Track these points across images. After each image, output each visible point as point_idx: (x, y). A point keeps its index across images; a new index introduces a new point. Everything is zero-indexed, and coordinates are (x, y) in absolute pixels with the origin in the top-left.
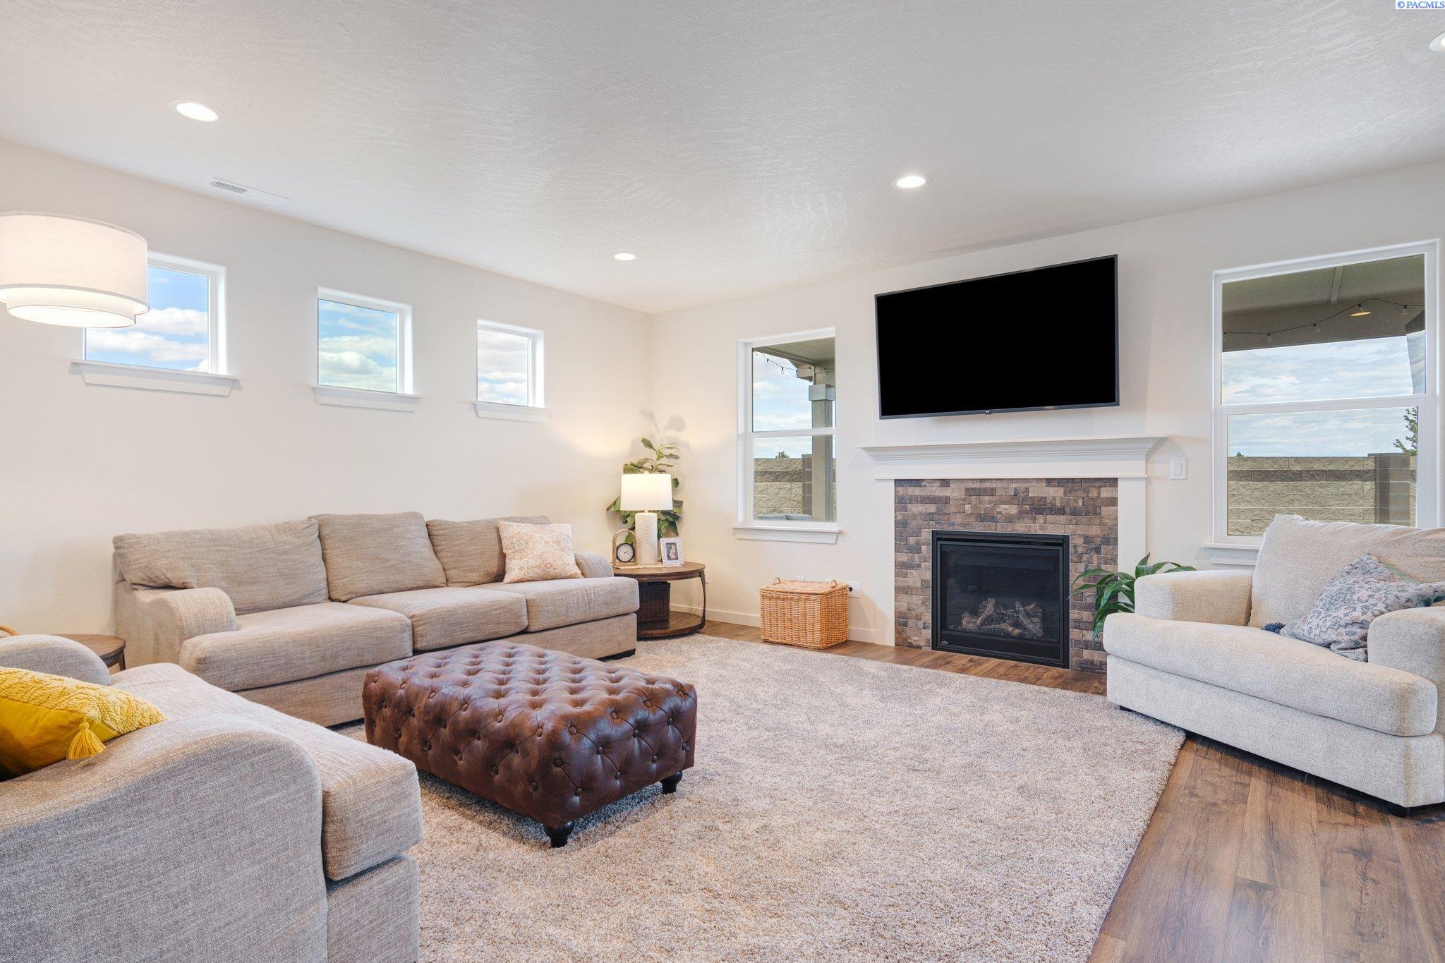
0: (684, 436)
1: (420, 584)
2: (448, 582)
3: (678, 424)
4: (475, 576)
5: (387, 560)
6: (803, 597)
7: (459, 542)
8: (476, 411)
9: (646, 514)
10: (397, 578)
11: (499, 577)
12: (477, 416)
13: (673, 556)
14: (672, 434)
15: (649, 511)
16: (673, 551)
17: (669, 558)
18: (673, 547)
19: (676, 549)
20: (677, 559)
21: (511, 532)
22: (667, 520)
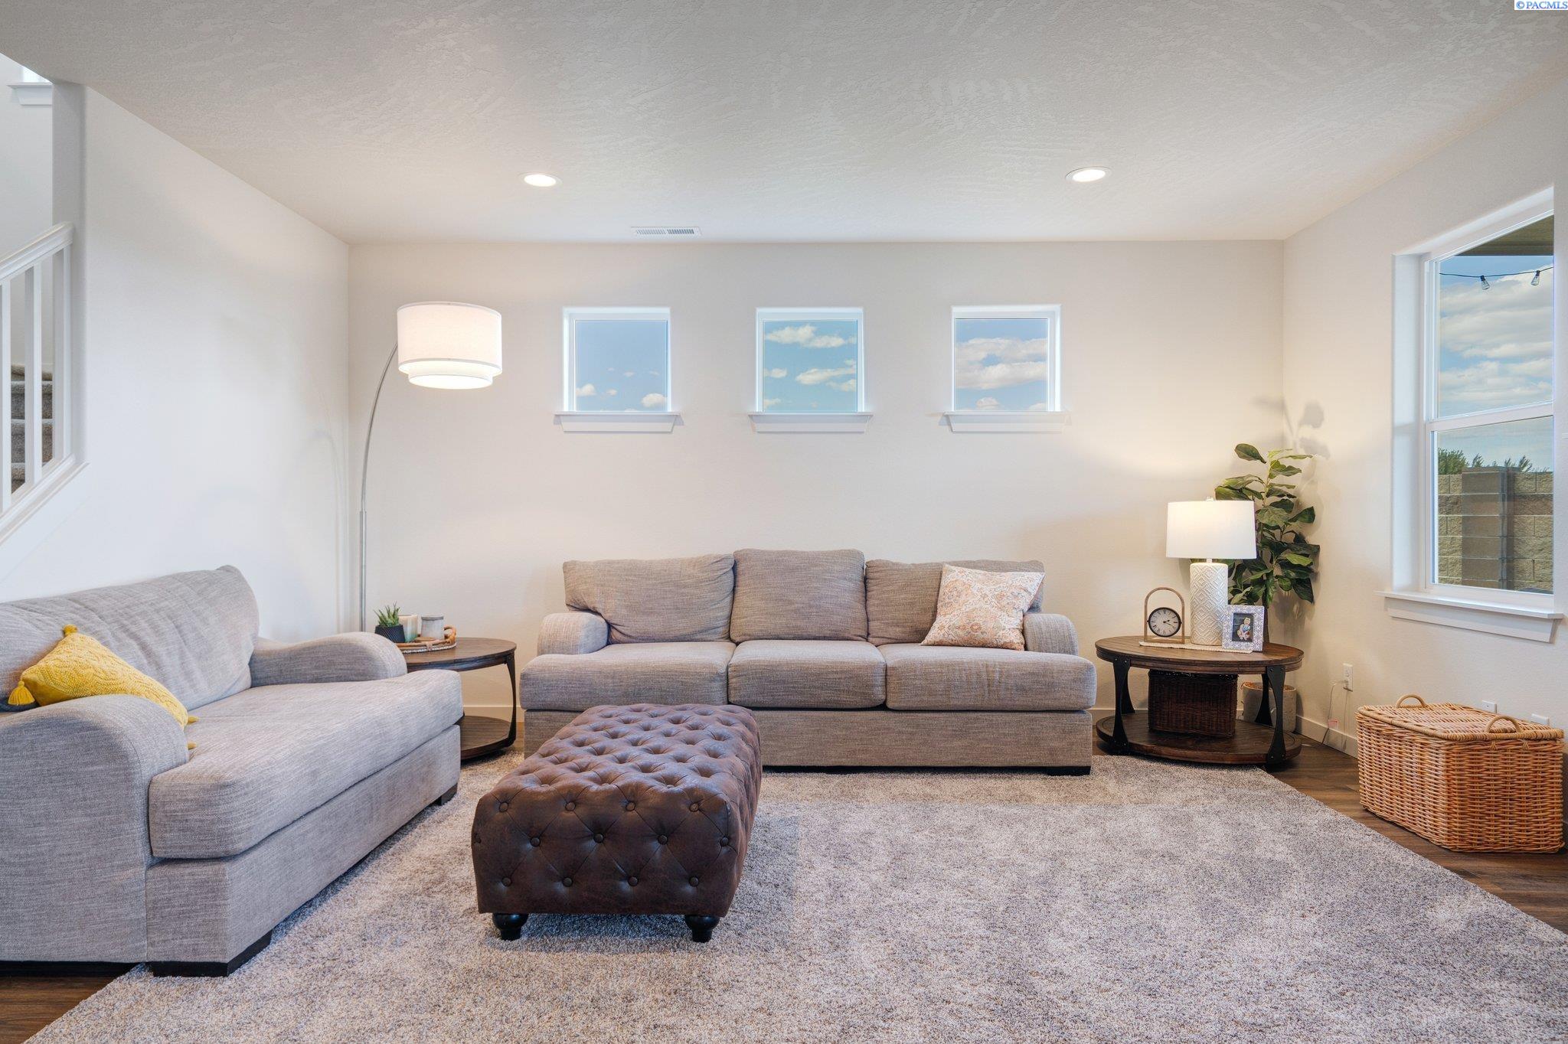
0: (1322, 436)
1: (827, 633)
2: (866, 637)
3: (1314, 416)
4: (896, 632)
5: (791, 603)
6: (1419, 739)
7: (891, 588)
8: (949, 424)
9: (1209, 564)
10: (799, 623)
11: (918, 636)
12: (952, 430)
13: (1243, 635)
14: (1307, 432)
15: (1214, 561)
16: (1246, 626)
17: (1235, 637)
18: (1247, 621)
19: (1252, 624)
20: (1250, 640)
21: (953, 577)
22: (1287, 576)
